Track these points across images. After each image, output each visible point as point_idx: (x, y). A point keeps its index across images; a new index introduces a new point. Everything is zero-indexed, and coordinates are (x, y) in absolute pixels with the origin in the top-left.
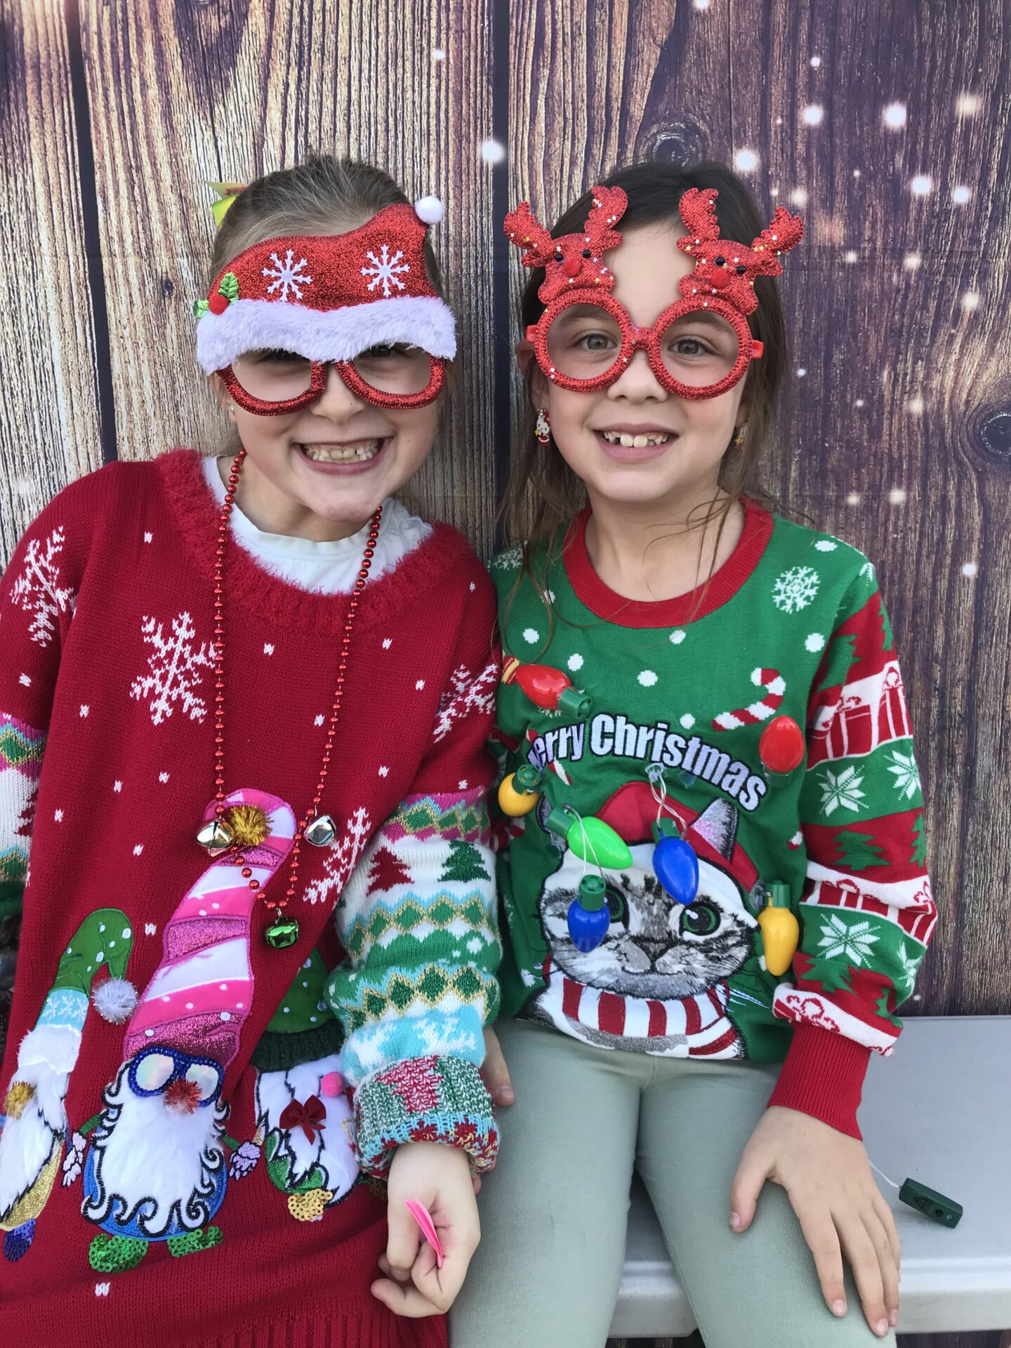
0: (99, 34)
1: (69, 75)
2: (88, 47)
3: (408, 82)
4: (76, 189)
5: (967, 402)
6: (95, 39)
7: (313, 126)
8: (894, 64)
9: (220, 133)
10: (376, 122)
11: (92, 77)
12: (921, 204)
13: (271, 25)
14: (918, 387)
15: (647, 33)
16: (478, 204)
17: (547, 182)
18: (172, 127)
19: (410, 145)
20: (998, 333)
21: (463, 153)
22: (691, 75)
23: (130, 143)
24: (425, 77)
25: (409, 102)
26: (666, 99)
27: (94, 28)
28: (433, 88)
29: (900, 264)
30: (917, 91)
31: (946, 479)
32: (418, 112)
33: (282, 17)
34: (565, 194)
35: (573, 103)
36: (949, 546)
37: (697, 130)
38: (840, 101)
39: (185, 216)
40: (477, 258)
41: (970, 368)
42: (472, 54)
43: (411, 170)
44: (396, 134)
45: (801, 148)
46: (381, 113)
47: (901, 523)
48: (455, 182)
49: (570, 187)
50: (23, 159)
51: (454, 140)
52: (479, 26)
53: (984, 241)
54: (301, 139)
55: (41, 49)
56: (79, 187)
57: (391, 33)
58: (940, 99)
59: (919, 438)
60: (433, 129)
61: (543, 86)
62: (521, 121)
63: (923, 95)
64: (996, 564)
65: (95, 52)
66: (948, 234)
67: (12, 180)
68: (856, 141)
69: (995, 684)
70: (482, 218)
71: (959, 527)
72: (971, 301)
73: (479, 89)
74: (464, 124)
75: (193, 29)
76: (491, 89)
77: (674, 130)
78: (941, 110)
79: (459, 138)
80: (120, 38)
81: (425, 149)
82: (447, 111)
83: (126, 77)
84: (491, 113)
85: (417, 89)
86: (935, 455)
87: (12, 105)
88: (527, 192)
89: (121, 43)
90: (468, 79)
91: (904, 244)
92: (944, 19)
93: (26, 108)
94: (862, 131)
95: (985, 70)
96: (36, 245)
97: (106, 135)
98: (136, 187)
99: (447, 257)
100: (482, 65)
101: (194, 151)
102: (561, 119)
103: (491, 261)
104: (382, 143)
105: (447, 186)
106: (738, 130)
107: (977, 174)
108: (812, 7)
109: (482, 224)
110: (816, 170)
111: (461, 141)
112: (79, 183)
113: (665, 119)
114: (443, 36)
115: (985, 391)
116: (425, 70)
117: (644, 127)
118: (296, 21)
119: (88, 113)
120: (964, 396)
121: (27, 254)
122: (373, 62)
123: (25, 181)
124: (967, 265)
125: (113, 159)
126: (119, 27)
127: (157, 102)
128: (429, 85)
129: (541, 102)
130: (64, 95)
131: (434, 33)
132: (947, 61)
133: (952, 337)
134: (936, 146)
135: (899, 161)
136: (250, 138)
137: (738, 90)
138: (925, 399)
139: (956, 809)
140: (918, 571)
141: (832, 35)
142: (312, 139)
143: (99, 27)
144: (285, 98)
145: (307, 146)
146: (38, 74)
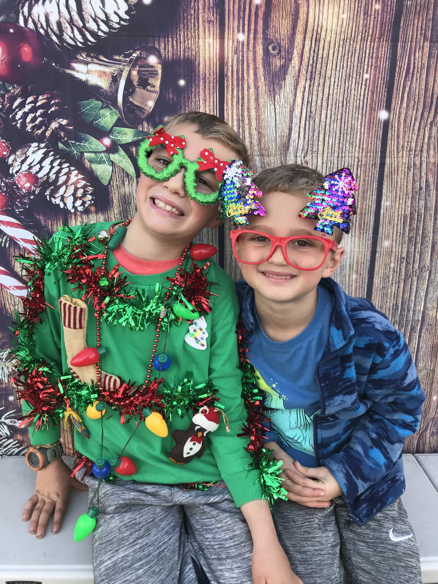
0: (232, 66)
1: (218, 83)
2: (227, 72)
3: (353, 87)
6: (231, 68)
7: (314, 104)
9: (277, 106)
10: (339, 103)
11: (227, 84)
13: (301, 64)
16: (376, 136)
17: (405, 127)
18: (258, 104)
19: (351, 112)
23: (240, 111)
24: (360, 85)
25: (353, 95)
27: (230, 64)
28: (363, 89)
32: (356, 99)
33: (305, 60)
34: (411, 132)
35: (418, 95)
39: (260, 140)
40: (373, 157)
42: (380, 76)
43: (351, 122)
44: (346, 107)
46: (341, 99)
48: (368, 127)
49: (413, 129)
51: (369, 110)
52: (385, 64)
54: (309, 109)
55: (207, 71)
57: (349, 67)
60: (361, 105)
61: (407, 89)
62: (397, 102)
65: (230, 74)
70: (377, 141)
73: (381, 90)
74: (374, 104)
75: (270, 65)
76: (386, 90)
79: (371, 109)
80: (240, 68)
81: (357, 113)
82: (367, 98)
83: (242, 84)
84: (385, 99)
85: (356, 89)
87: (193, 94)
88: (396, 131)
89: (240, 70)
90: (377, 86)
93: (199, 96)
97: (230, 107)
99: (362, 157)
100: (384, 80)
101: (266, 114)
102: (413, 102)
103: (379, 159)
104: (340, 111)
105: (364, 129)
109: (377, 144)
111: (372, 111)
114: (369, 69)
116: (360, 82)
118: (311, 62)
119: (224, 98)
122: (340, 79)
125: (232, 116)
126: (240, 63)
127: (253, 94)
128: (361, 88)
129: (406, 95)
130: (215, 91)
131: (366, 67)
136: (289, 108)
142: (313, 109)
143: (232, 64)
144: (304, 93)
145: (311, 112)
146: (205, 82)
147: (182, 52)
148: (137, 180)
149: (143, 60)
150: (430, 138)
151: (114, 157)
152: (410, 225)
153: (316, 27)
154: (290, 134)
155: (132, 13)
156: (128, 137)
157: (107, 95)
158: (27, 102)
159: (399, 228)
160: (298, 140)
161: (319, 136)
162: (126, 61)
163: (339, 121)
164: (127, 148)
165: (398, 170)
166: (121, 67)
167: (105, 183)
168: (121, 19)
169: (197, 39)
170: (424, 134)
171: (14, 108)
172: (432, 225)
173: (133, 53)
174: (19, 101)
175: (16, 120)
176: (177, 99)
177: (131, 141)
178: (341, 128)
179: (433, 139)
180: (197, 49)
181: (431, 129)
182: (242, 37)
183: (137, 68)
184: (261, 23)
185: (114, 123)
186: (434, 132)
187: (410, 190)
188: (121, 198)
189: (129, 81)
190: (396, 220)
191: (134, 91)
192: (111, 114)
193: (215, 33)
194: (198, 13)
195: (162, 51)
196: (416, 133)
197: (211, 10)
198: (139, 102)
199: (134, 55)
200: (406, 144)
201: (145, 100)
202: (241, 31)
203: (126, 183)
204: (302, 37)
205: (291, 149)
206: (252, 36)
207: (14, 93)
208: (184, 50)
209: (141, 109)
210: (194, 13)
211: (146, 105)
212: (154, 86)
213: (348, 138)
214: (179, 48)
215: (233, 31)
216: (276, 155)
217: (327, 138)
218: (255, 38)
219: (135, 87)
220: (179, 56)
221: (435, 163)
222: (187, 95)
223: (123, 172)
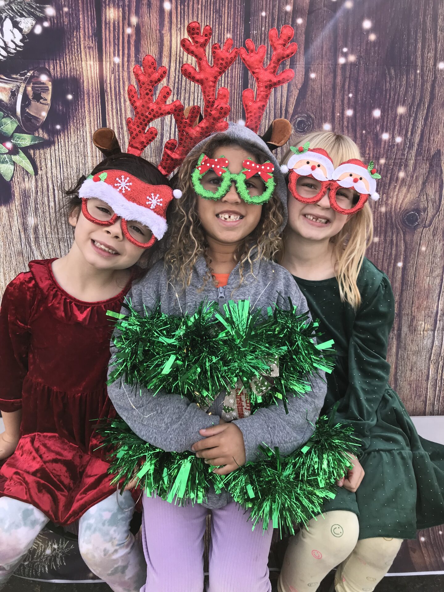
0: (110, 84)
1: (100, 97)
2: (106, 88)
5: (400, 208)
6: (109, 85)
8: (377, 97)
11: (107, 98)
12: (385, 142)
14: (384, 203)
15: (294, 85)
20: (410, 186)
22: (309, 99)
23: (119, 120)
26: (300, 106)
27: (108, 82)
29: (378, 162)
30: (384, 105)
31: (392, 234)
33: (172, 79)
35: (269, 108)
36: (393, 257)
37: (311, 117)
38: (359, 108)
41: (401, 197)
42: (236, 92)
45: (345, 123)
47: (377, 249)
50: (83, 124)
52: (238, 82)
53: (406, 155)
55: (90, 88)
58: (392, 107)
59: (384, 220)
63: (386, 107)
64: (409, 262)
65: (109, 90)
66: (394, 152)
67: (79, 131)
68: (364, 121)
69: (409, 303)
71: (397, 250)
72: (402, 175)
73: (238, 103)
74: (232, 114)
77: (303, 117)
78: (392, 112)
79: (231, 119)
80: (117, 85)
83: (119, 98)
84: (241, 111)
86: (389, 226)
87: (80, 107)
89: (117, 87)
90: (234, 100)
91: (379, 155)
92: (394, 81)
93: (84, 108)
94: (366, 118)
95: (407, 98)
96: (86, 153)
97: (111, 117)
100: (239, 95)
106: (324, 117)
107: (404, 133)
108: (350, 77)
110: (350, 131)
113: (300, 113)
115: (406, 204)
117: (293, 115)
118: (177, 80)
119: (105, 110)
120: (399, 206)
121: (83, 156)
123: (83, 132)
124: (400, 163)
125: (113, 125)
126: (117, 81)
127: (129, 107)
130: (98, 104)
131: (223, 84)
132: (395, 95)
133: (395, 186)
134: (390, 123)
135: (378, 128)
137: (325, 104)
138: (386, 207)
139: (395, 346)
140: (382, 264)
141: (356, 86)
143: (110, 81)
146: (89, 96)
147: (68, 72)
148: (35, 177)
149: (35, 78)
151: (15, 158)
153: (178, 52)
154: (162, 139)
155: (26, 41)
156: (27, 141)
157: (7, 107)
162: (21, 79)
164: (25, 150)
166: (18, 84)
167: (8, 179)
168: (17, 45)
169: (80, 62)
173: (27, 72)
176: (66, 110)
177: (29, 145)
180: (81, 70)
182: (117, 60)
183: (31, 85)
184: (133, 49)
185: (14, 130)
188: (22, 192)
189: (25, 95)
191: (30, 104)
192: (11, 122)
193: (95, 56)
194: (80, 41)
195: (52, 71)
197: (90, 39)
198: (35, 113)
199: (29, 74)
201: (39, 111)
202: (116, 55)
203: (26, 180)
204: (168, 60)
206: (126, 59)
208: (70, 70)
209: (36, 119)
210: (77, 41)
211: (40, 115)
212: (46, 100)
214: (66, 68)
215: (110, 55)
218: (128, 61)
219: (30, 100)
220: (66, 75)
222: (75, 108)
223: (23, 170)
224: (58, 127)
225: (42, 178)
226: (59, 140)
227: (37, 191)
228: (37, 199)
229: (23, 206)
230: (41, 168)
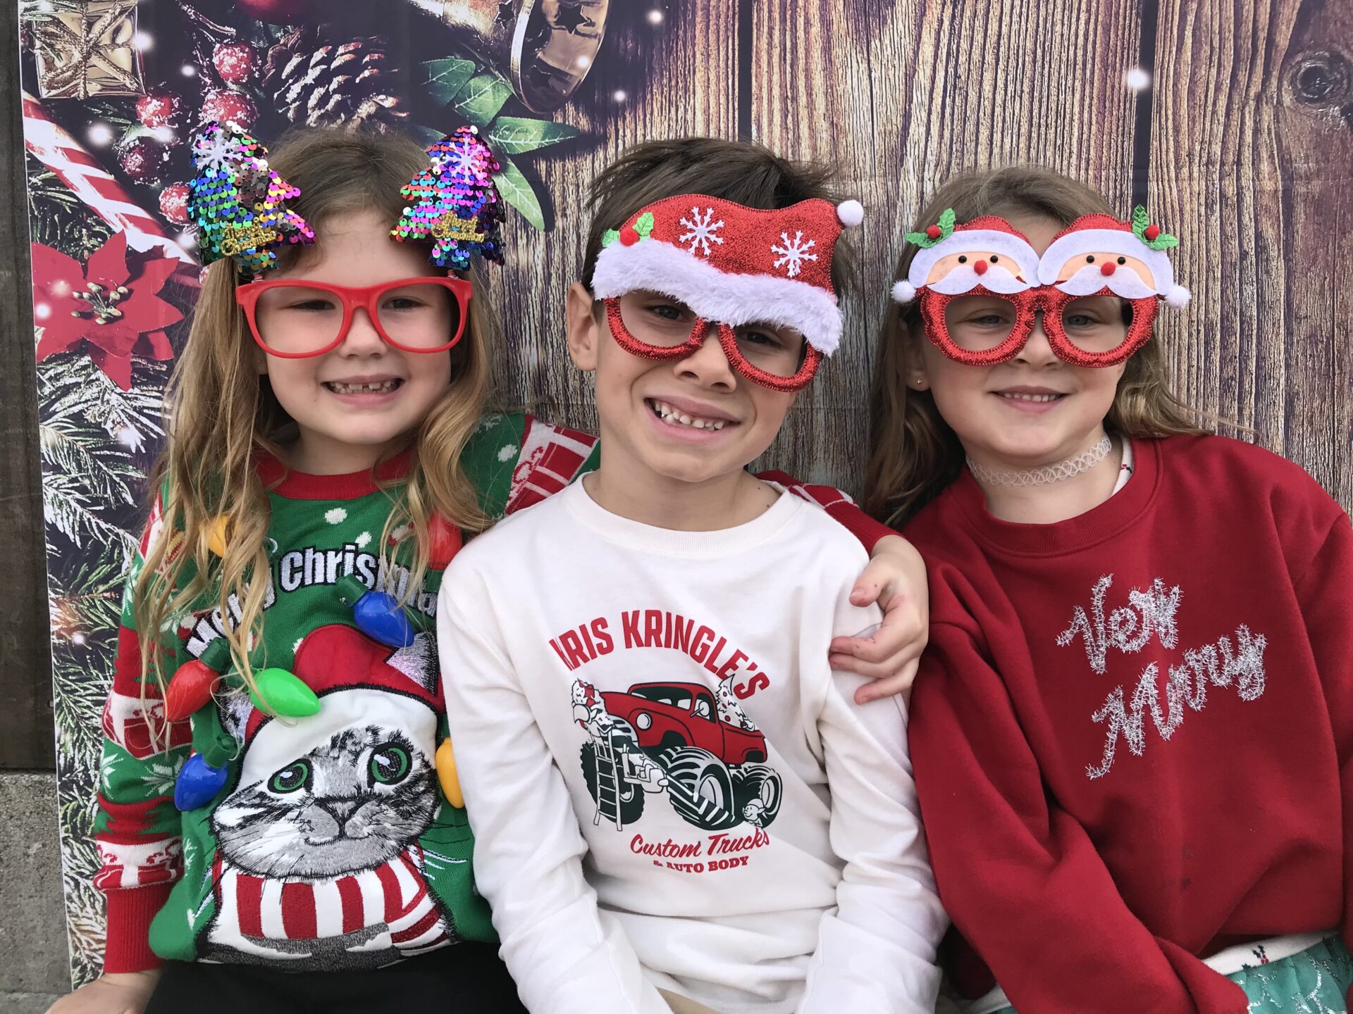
1: (737, 16)
3: (1058, 17)
4: (734, 118)
7: (962, 59)
9: (875, 65)
10: (1024, 54)
11: (759, 18)
16: (1120, 129)
17: (1191, 107)
18: (830, 60)
19: (1056, 74)
21: (1108, 81)
23: (789, 75)
24: (1075, 12)
25: (1057, 36)
26: (1311, 30)
28: (1082, 21)
32: (1066, 44)
34: (1208, 119)
35: (1220, 33)
37: (1342, 59)
39: (834, 141)
40: (1116, 180)
43: (1056, 98)
44: (1043, 64)
46: (1029, 45)
48: (1098, 108)
49: (1214, 112)
50: (686, 90)
51: (1100, 69)
54: (951, 70)
56: (737, 116)
60: (1080, 58)
61: (1191, 18)
62: (1167, 50)
67: (673, 110)
70: (1123, 142)
73: (1127, 22)
74: (1110, 54)
76: (1139, 21)
77: (1320, 58)
79: (1105, 66)
81: (1070, 77)
82: (1094, 42)
83: (792, 16)
84: (1138, 43)
85: (1066, 22)
87: (680, 43)
88: (1170, 117)
90: (1118, 13)
93: (694, 45)
97: (766, 69)
98: (790, 116)
101: (849, 82)
102: (1207, 48)
103: (1130, 184)
104: (1029, 73)
105: (1090, 113)
109: (1123, 148)
111: (1106, 70)
112: (736, 113)
113: (1309, 48)
116: (1076, 5)
117: (1290, 54)
119: (751, 50)
123: (686, 111)
125: (770, 90)
127: (818, 39)
128: (1078, 19)
129: (1188, 33)
130: (730, 34)
136: (903, 70)
142: (961, 71)
144: (938, 33)
145: (957, 76)
146: (708, 15)
148: (547, 236)
150: (1257, 132)
152: (1224, 347)
154: (906, 127)
156: (531, 137)
157: (487, 48)
158: (313, 62)
159: (1195, 354)
160: (927, 141)
161: (978, 131)
163: (1026, 96)
164: (526, 162)
165: (1181, 210)
170: (1243, 123)
171: (283, 77)
172: (1282, 347)
174: (295, 60)
175: (288, 104)
176: (644, 51)
177: (536, 147)
178: (1031, 112)
179: (1265, 135)
181: (1257, 110)
185: (500, 107)
186: (1266, 118)
187: (1216, 260)
188: (508, 276)
189: (537, 16)
190: (1185, 335)
191: (547, 36)
192: (494, 87)
196: (1222, 120)
198: (558, 60)
200: (1198, 148)
201: (570, 54)
203: (522, 242)
205: (910, 162)
207: (285, 45)
209: (561, 75)
211: (573, 67)
212: (592, 24)
213: (1051, 136)
216: (873, 176)
217: (997, 137)
219: (549, 26)
221: (1276, 191)
222: (667, 45)
223: (516, 216)
224: (620, 96)
225: (564, 238)
226: (621, 132)
227: (550, 275)
228: (548, 298)
229: (508, 314)
230: (564, 209)
